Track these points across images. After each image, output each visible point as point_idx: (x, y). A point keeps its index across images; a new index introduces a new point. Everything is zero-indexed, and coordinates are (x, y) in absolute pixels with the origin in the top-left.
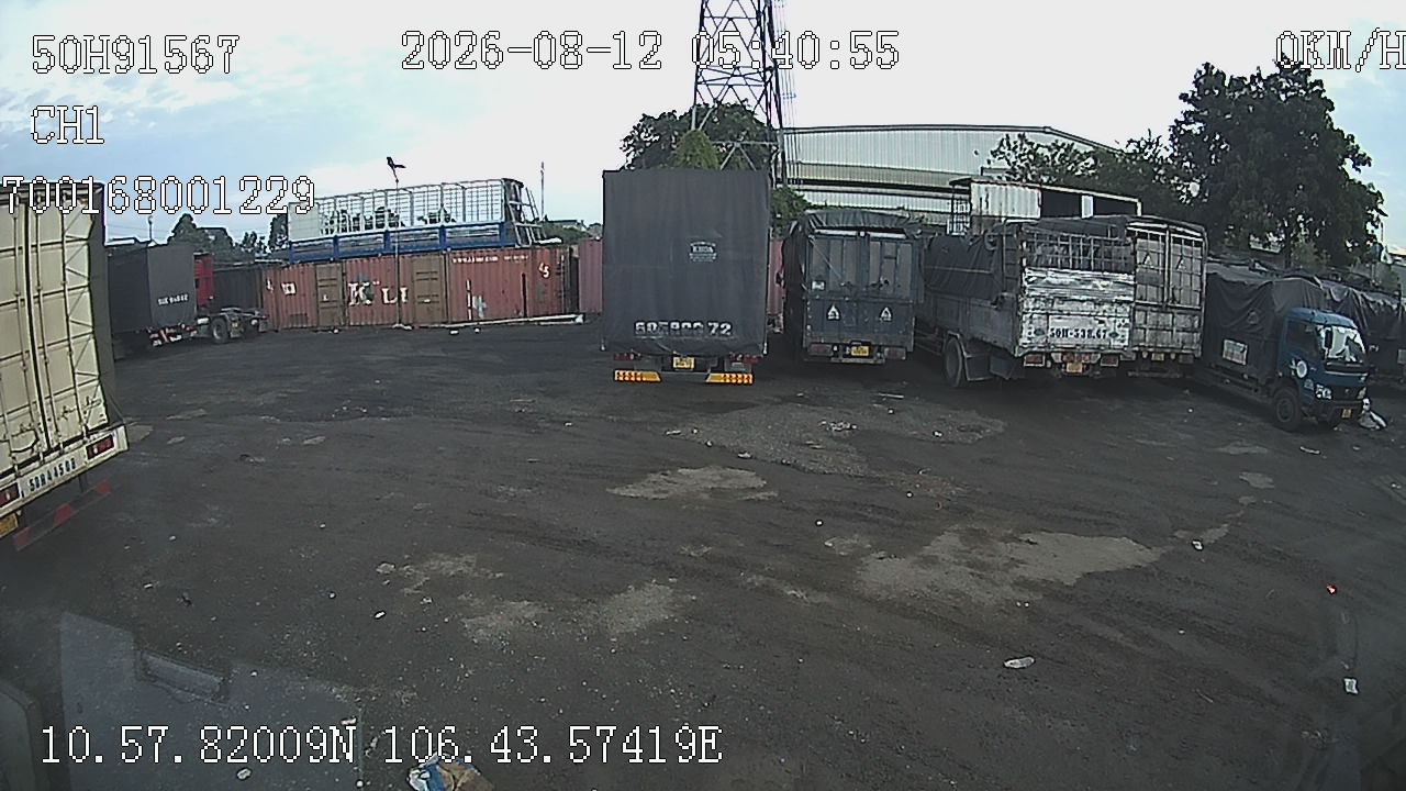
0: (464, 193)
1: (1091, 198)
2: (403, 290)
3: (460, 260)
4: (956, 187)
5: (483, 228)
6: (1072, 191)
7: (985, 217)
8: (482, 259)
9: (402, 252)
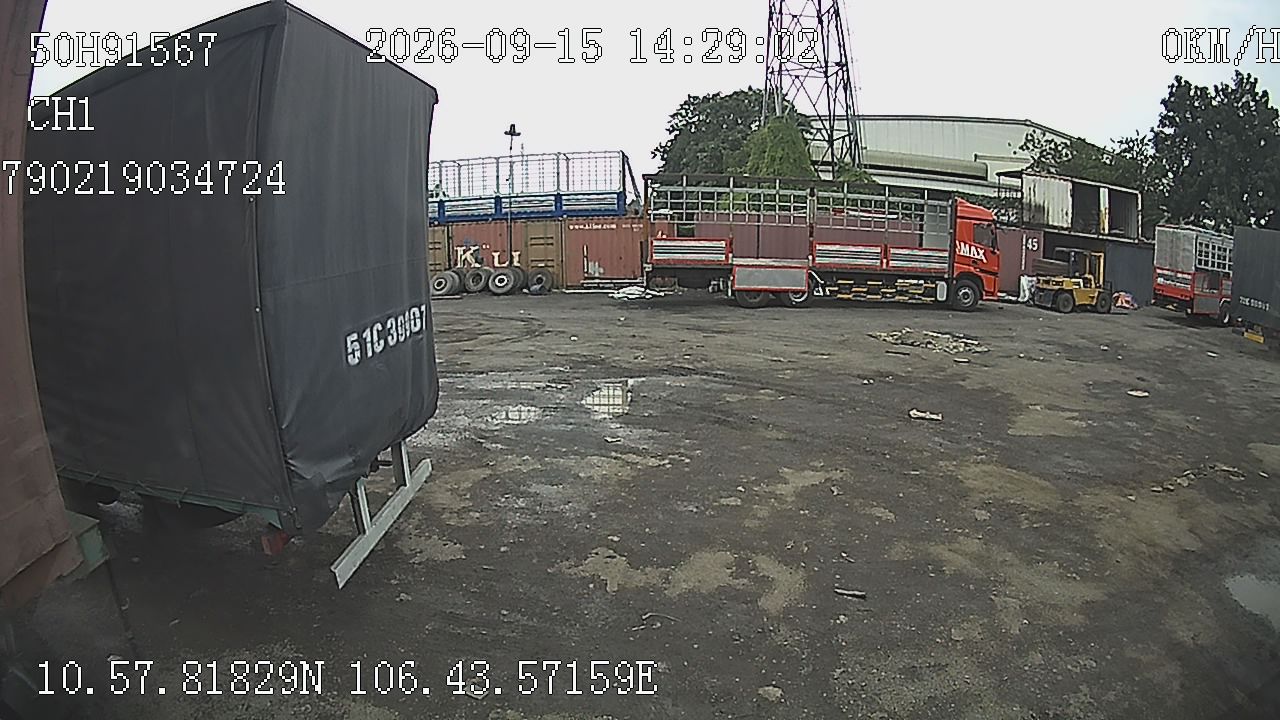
0: (568, 164)
1: (1107, 190)
2: (514, 253)
3: (577, 227)
5: (601, 197)
6: (1093, 183)
7: (1033, 204)
8: (600, 226)
9: (515, 217)
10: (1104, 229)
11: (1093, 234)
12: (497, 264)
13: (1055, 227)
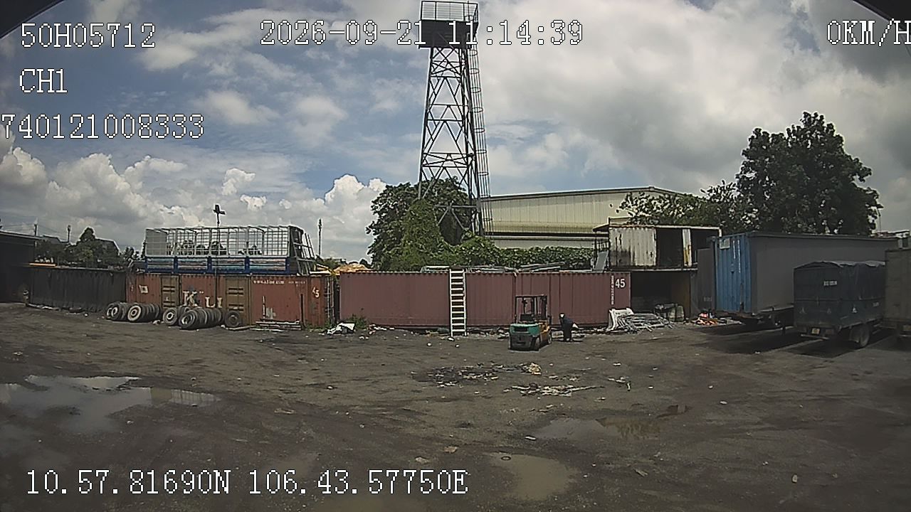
0: (263, 236)
1: (689, 231)
2: (218, 299)
3: (258, 282)
4: (598, 232)
5: (274, 260)
6: (676, 227)
7: (620, 250)
8: (273, 282)
9: (219, 272)
10: (687, 263)
11: (679, 268)
12: (208, 306)
13: (641, 267)
